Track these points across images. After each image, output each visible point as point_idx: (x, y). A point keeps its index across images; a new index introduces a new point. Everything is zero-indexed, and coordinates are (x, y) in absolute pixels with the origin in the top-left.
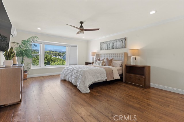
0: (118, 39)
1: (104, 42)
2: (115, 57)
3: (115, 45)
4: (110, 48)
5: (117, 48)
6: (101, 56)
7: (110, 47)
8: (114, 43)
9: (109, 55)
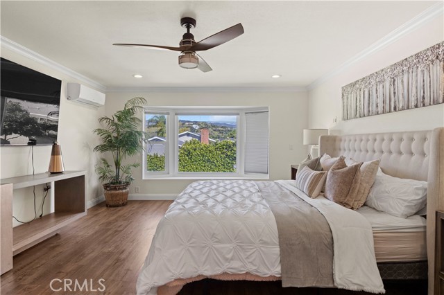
0: (417, 56)
1: (354, 84)
2: (400, 153)
3: (401, 90)
4: (380, 109)
5: (413, 103)
6: (342, 144)
7: (380, 101)
8: (398, 81)
9: (370, 143)
